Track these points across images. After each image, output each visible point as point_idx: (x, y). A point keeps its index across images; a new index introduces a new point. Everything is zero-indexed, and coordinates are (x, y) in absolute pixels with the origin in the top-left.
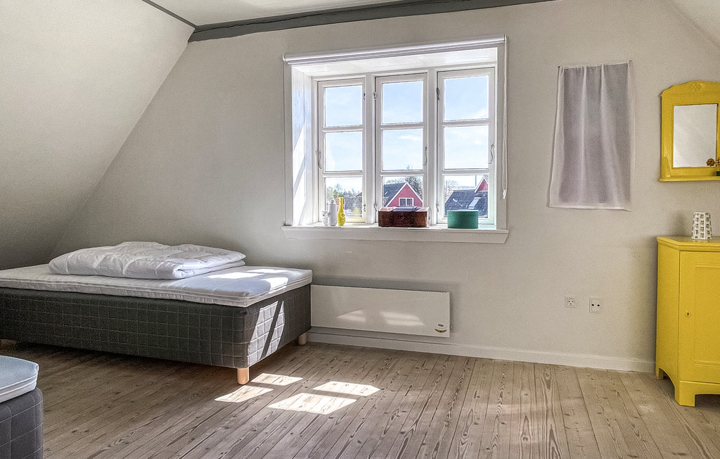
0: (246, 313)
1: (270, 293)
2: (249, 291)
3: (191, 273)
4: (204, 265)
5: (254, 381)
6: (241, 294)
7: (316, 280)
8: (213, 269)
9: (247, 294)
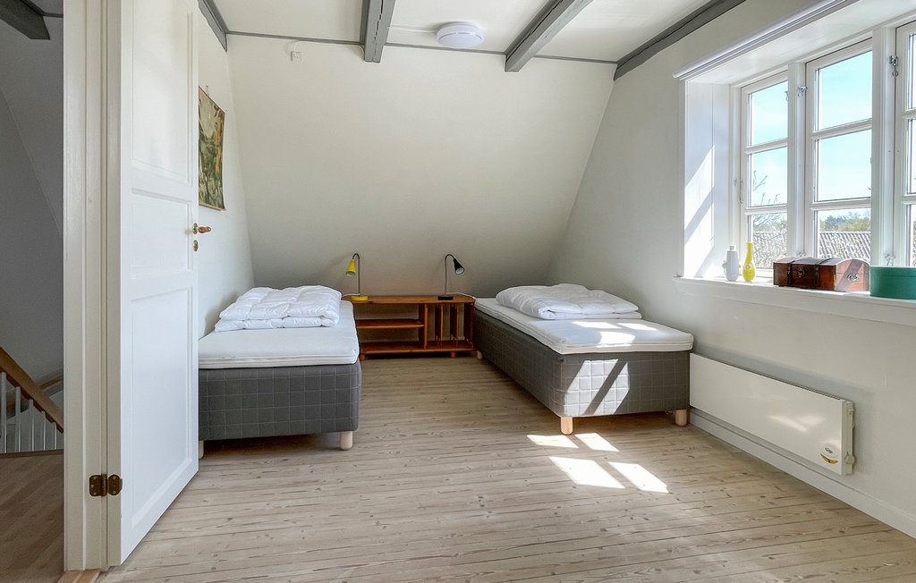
0: (562, 361)
1: (598, 347)
2: (567, 339)
3: (562, 316)
4: (578, 310)
5: (577, 436)
6: (558, 340)
7: (695, 349)
8: (590, 316)
9: (563, 342)
